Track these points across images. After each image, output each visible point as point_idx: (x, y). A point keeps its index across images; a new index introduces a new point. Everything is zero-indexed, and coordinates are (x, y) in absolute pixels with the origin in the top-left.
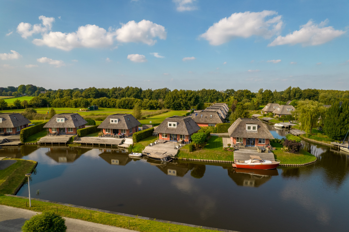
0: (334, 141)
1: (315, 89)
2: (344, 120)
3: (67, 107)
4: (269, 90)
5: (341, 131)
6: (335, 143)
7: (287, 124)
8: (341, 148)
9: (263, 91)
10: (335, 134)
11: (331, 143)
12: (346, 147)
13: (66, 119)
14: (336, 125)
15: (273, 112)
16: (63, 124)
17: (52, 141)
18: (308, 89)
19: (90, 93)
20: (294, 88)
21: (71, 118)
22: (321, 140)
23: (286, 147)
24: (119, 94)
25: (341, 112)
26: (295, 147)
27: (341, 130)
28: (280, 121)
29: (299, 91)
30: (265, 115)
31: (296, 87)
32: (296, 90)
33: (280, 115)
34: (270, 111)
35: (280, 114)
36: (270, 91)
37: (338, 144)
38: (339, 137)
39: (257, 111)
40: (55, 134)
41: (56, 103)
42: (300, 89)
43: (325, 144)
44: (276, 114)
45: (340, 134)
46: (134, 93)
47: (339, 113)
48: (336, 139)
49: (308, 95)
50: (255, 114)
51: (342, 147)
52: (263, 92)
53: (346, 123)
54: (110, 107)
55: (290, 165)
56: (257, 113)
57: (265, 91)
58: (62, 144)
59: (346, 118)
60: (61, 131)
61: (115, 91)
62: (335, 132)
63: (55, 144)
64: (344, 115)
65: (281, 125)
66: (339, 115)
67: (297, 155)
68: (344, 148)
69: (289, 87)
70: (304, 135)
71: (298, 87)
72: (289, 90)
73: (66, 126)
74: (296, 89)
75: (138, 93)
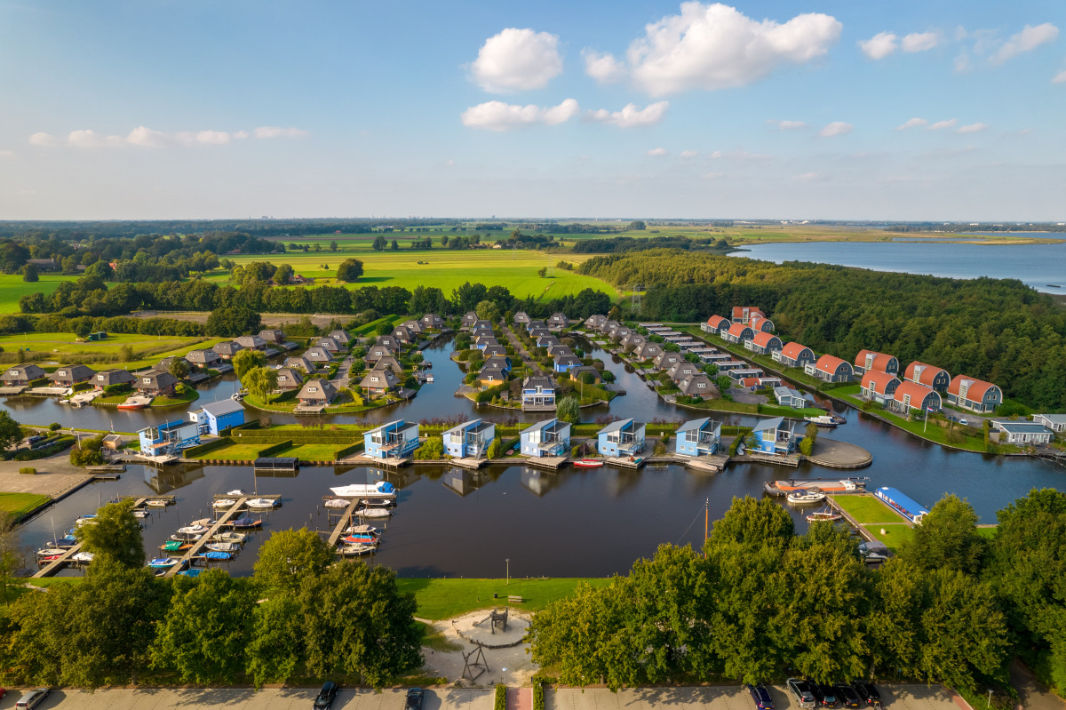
3: (62, 331)
13: (19, 372)
16: (17, 377)
17: (5, 393)
19: (117, 296)
21: (24, 371)
24: (175, 296)
40: (9, 386)
41: (42, 325)
46: (200, 293)
54: (129, 332)
58: (15, 394)
60: (15, 383)
61: (167, 289)
63: (9, 395)
73: (19, 379)
75: (207, 293)
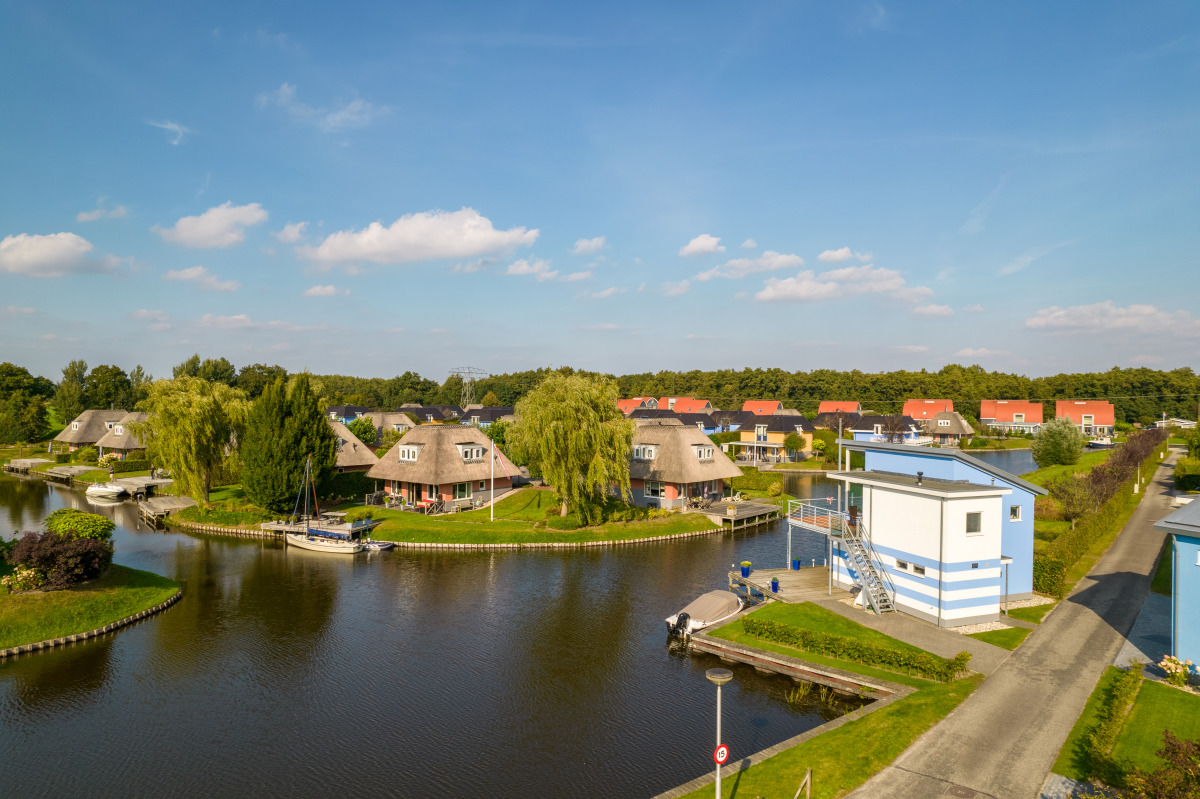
0: (271, 519)
1: (277, 367)
2: (297, 442)
4: (114, 367)
5: (289, 480)
6: (273, 526)
7: (137, 482)
8: (291, 539)
9: (85, 369)
10: (274, 494)
11: (263, 526)
12: (302, 533)
14: (276, 461)
15: (96, 445)
18: (257, 364)
20: (208, 362)
22: (237, 523)
23: (28, 568)
25: (289, 414)
26: (71, 561)
27: (291, 476)
28: (119, 475)
29: (227, 370)
30: (64, 459)
31: (215, 357)
32: (215, 368)
33: (123, 451)
34: (89, 439)
35: (122, 447)
36: (117, 373)
37: (283, 527)
38: (285, 501)
39: (36, 446)
42: (228, 363)
43: (247, 532)
44: (107, 450)
45: (287, 490)
47: (283, 419)
48: (281, 511)
49: (255, 387)
50: (25, 457)
51: (292, 536)
52: (87, 373)
53: (305, 450)
55: (28, 647)
56: (37, 452)
57: (95, 371)
59: (303, 434)
62: (273, 486)
64: (296, 425)
65: (114, 488)
66: (282, 425)
67: (79, 594)
68: (295, 538)
69: (191, 356)
70: (187, 513)
71: (223, 359)
72: (191, 367)
74: (216, 366)
